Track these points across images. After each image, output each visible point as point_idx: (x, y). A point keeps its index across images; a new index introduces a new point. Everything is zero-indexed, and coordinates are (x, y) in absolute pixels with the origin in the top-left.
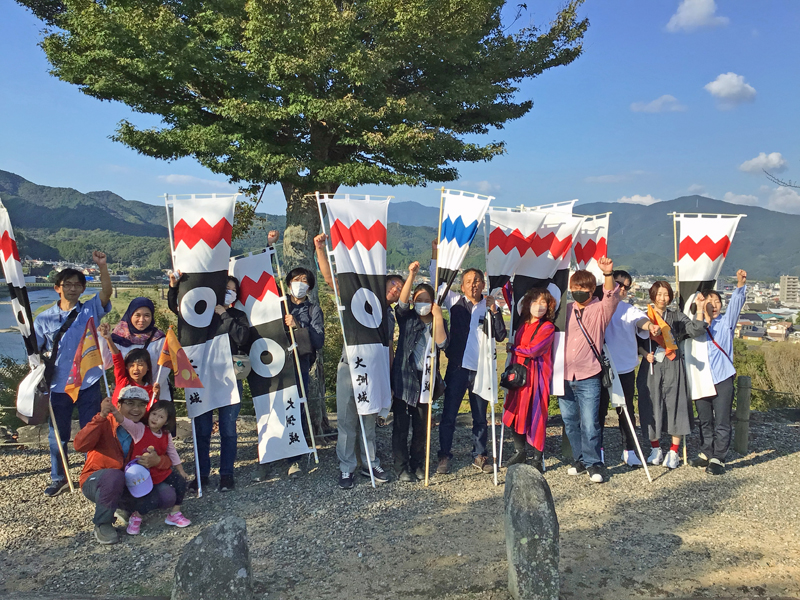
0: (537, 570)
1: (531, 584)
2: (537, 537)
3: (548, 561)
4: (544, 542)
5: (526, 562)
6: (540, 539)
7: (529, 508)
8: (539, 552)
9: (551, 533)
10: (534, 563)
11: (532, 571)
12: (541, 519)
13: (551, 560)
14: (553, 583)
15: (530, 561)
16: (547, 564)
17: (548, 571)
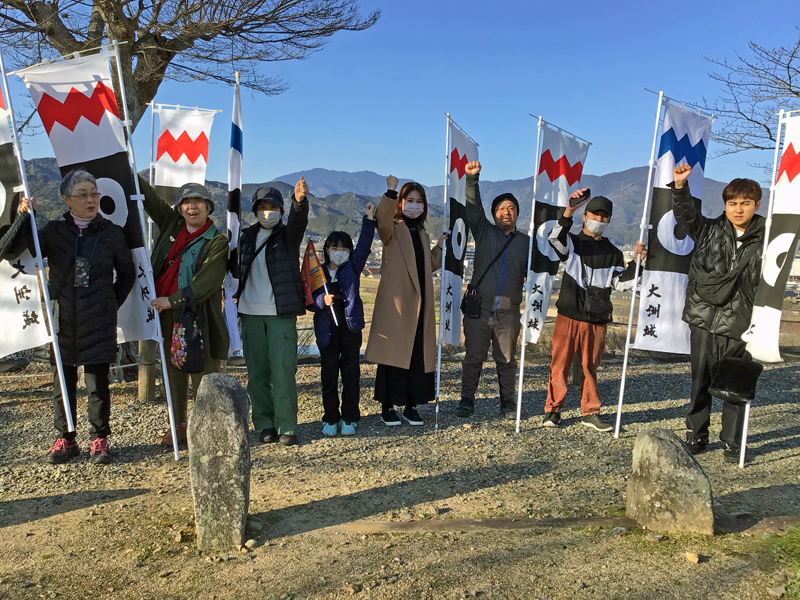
0: (219, 492)
1: (210, 507)
2: (220, 453)
3: (232, 481)
4: (228, 460)
5: (206, 484)
6: (224, 456)
7: (213, 421)
8: (222, 472)
9: (237, 448)
10: (216, 484)
11: (213, 493)
12: (226, 433)
13: (237, 480)
14: (237, 507)
15: (211, 482)
16: (232, 485)
17: (233, 493)
